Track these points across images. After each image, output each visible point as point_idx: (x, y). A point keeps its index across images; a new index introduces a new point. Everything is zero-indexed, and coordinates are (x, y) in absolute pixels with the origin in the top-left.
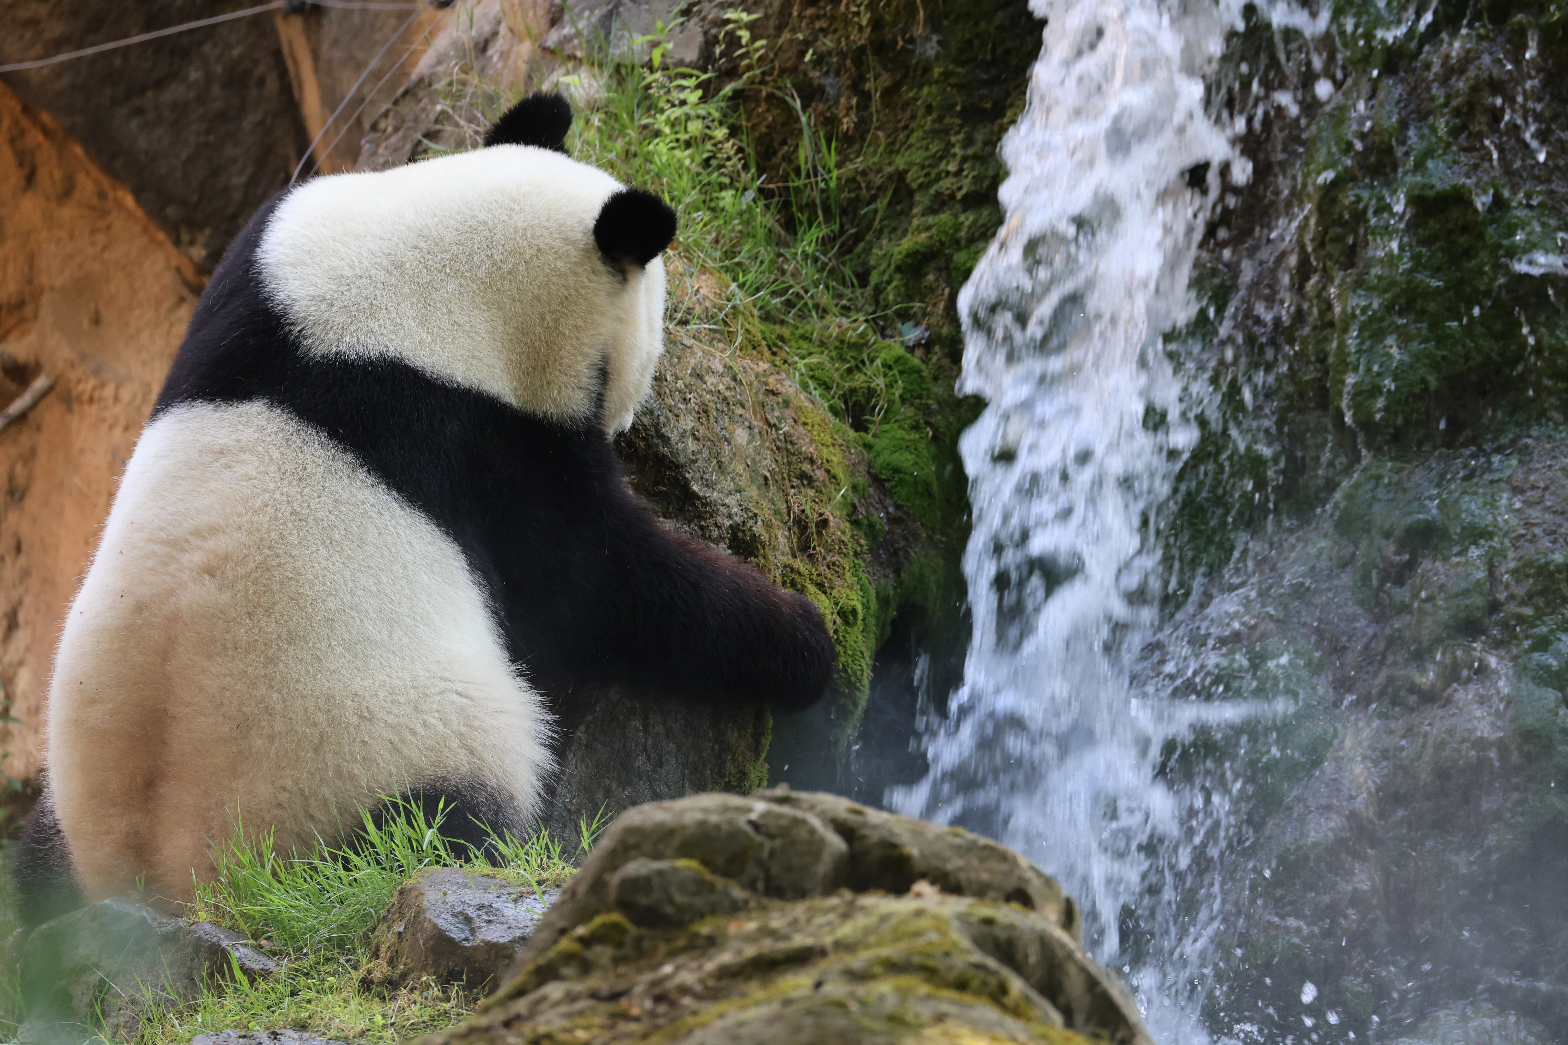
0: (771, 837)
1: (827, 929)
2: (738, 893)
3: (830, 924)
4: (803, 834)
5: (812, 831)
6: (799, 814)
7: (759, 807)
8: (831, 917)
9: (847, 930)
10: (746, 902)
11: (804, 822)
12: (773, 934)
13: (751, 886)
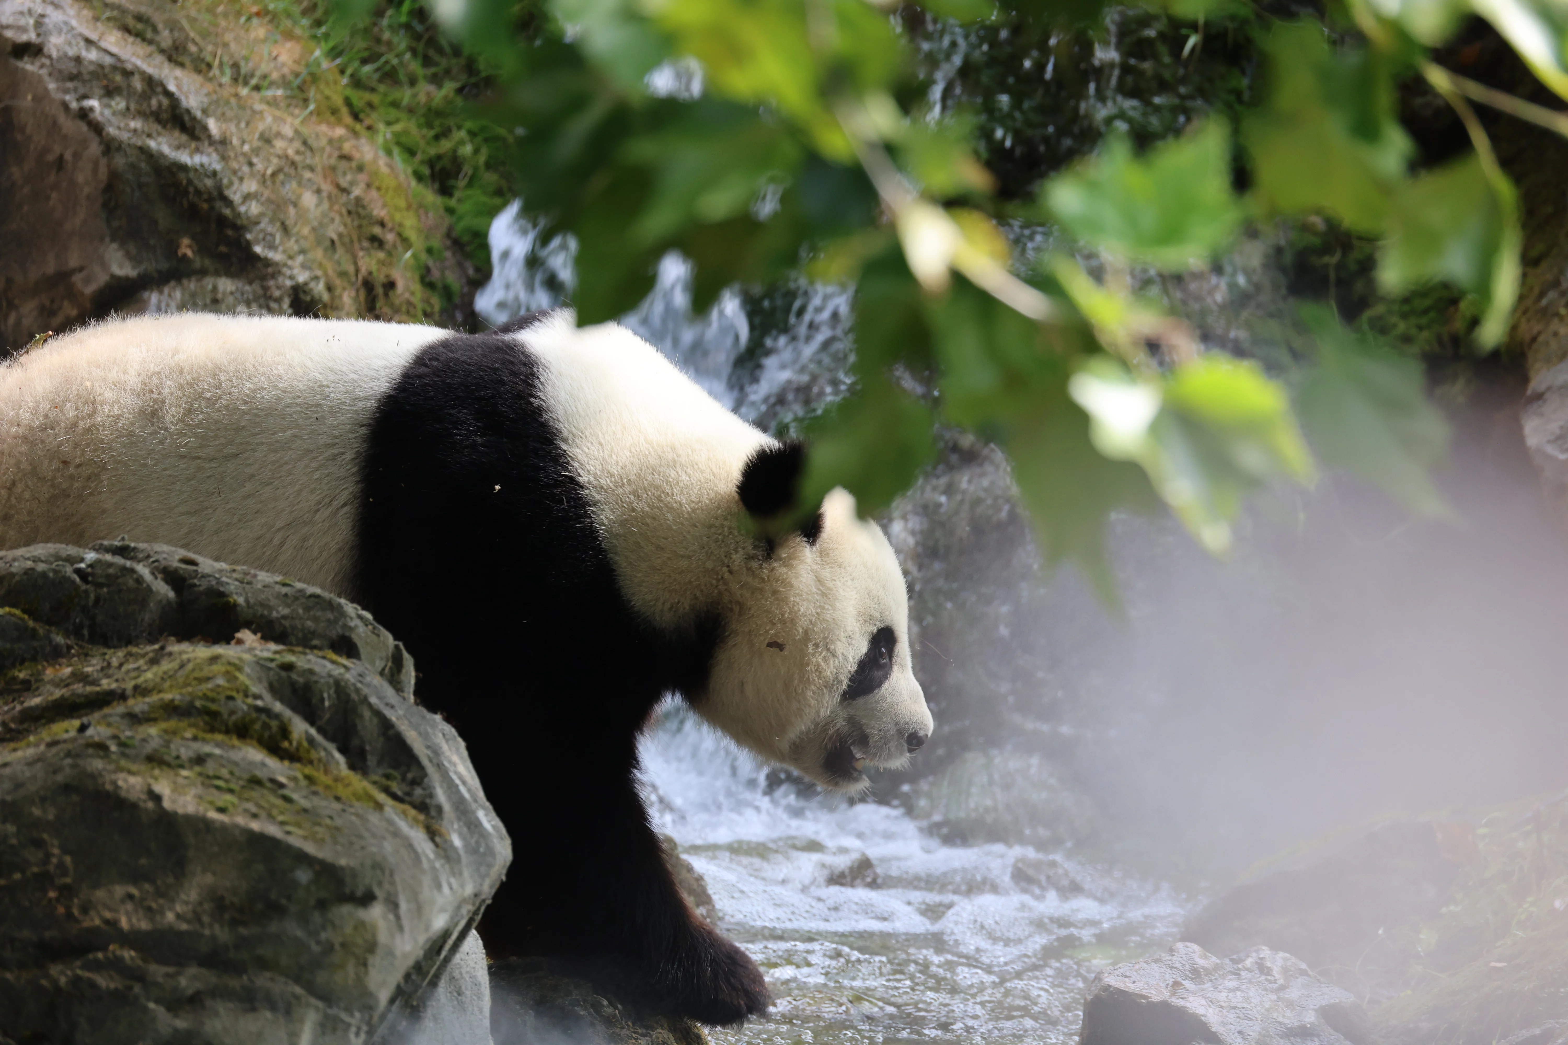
0: (99, 585)
1: (133, 674)
2: (59, 639)
3: (138, 669)
4: (131, 583)
5: (139, 580)
6: (128, 564)
7: (91, 556)
8: (141, 662)
9: (149, 675)
10: (69, 648)
11: (132, 571)
12: (85, 679)
13: (77, 632)
